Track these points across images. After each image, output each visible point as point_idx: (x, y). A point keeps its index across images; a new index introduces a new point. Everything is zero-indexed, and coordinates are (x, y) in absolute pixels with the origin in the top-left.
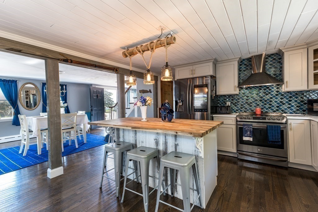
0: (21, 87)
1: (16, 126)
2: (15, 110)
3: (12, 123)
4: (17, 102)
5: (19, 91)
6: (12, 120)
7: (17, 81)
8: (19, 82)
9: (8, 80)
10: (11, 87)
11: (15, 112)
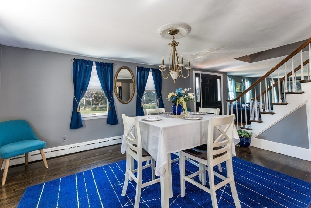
0: (117, 72)
1: (111, 125)
2: (110, 103)
3: (106, 121)
4: (112, 93)
5: (115, 78)
6: (106, 117)
7: (113, 64)
8: (115, 66)
9: (105, 62)
10: (107, 72)
11: (111, 106)
